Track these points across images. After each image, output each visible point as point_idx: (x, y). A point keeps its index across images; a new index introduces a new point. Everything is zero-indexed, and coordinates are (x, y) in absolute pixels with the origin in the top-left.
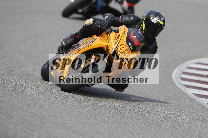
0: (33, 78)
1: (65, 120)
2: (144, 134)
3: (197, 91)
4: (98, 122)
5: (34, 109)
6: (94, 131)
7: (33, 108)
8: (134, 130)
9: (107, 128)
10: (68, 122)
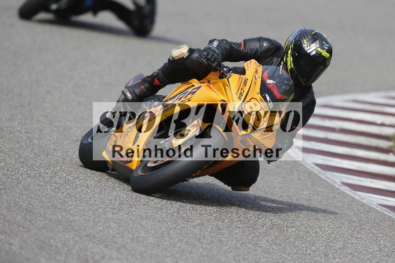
0: (12, 134)
1: (71, 214)
2: (221, 241)
3: (323, 159)
4: (134, 218)
5: (13, 194)
6: (126, 236)
7: (10, 191)
8: (202, 234)
9: (152, 230)
10: (77, 218)
